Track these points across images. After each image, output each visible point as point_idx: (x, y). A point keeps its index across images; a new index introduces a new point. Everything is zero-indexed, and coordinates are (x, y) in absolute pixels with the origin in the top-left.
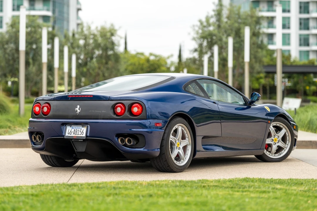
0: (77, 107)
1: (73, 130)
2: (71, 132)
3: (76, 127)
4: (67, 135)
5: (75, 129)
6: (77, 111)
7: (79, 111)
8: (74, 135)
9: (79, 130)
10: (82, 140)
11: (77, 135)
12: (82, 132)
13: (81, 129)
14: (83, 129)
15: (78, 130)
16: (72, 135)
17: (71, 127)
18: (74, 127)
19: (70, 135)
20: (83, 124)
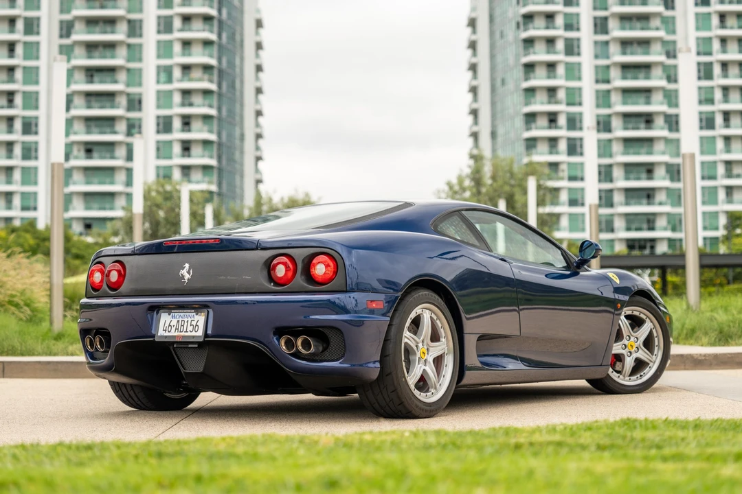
0: (183, 268)
1: (174, 322)
2: (169, 325)
3: (182, 314)
4: (161, 332)
5: (180, 319)
6: (183, 277)
7: (187, 276)
8: (177, 334)
10: (196, 346)
11: (183, 334)
12: (196, 325)
13: (193, 319)
14: (197, 317)
15: (186, 320)
16: (173, 333)
17: (169, 314)
18: (176, 314)
19: (167, 334)
20: (198, 307)
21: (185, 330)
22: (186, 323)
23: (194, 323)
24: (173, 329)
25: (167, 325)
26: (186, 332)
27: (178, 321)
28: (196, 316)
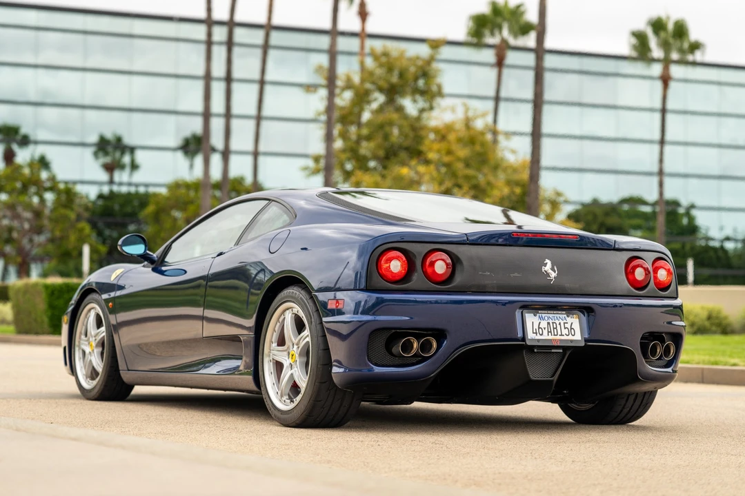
0: (546, 264)
1: (544, 324)
2: (539, 328)
3: (551, 316)
4: (530, 335)
5: (551, 321)
6: (548, 275)
7: (553, 275)
8: (550, 337)
9: (560, 324)
10: (561, 351)
11: (558, 337)
12: (571, 329)
13: (565, 321)
14: (569, 320)
15: (557, 322)
16: (545, 336)
17: (535, 315)
18: (543, 315)
19: (539, 337)
20: (570, 309)
21: (559, 333)
22: (558, 326)
23: (568, 326)
24: (545, 332)
25: (536, 326)
26: (561, 335)
27: (549, 323)
28: (567, 319)
